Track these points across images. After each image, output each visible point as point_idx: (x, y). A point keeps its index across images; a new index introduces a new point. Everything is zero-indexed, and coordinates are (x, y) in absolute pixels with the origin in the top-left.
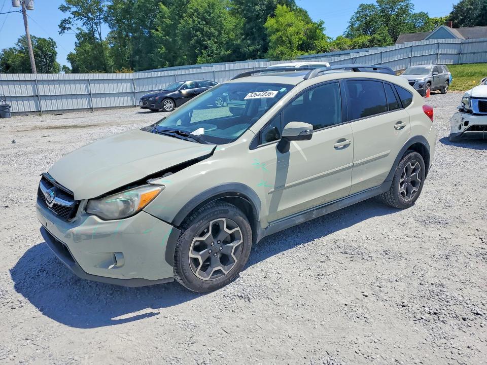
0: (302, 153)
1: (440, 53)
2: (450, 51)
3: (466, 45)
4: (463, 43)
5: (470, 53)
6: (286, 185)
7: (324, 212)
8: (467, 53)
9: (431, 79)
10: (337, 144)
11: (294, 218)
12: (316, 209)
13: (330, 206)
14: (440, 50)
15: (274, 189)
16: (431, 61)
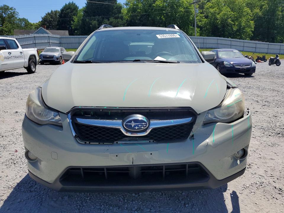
1: (50, 42)
2: (56, 42)
3: (63, 39)
4: (61, 38)
5: (66, 43)
8: (64, 43)
9: (61, 55)
14: (50, 40)
16: (47, 46)
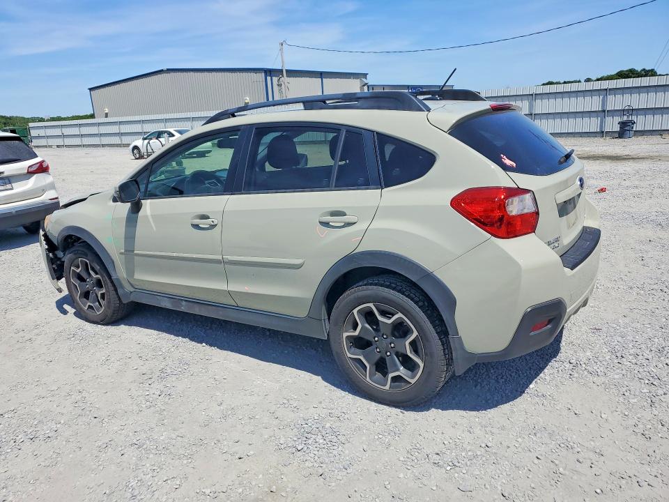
0: (151, 220)
6: (135, 252)
7: (197, 310)
10: (197, 221)
11: (158, 297)
12: (186, 301)
13: (207, 307)
15: (123, 251)
